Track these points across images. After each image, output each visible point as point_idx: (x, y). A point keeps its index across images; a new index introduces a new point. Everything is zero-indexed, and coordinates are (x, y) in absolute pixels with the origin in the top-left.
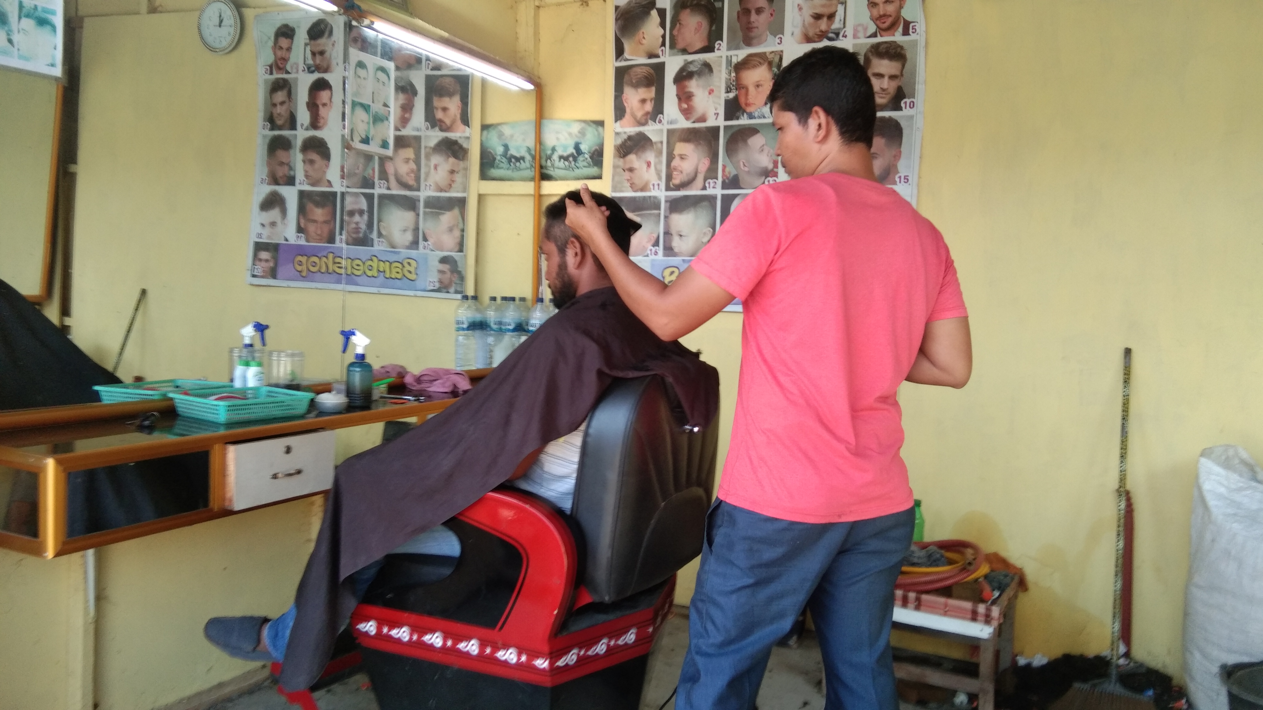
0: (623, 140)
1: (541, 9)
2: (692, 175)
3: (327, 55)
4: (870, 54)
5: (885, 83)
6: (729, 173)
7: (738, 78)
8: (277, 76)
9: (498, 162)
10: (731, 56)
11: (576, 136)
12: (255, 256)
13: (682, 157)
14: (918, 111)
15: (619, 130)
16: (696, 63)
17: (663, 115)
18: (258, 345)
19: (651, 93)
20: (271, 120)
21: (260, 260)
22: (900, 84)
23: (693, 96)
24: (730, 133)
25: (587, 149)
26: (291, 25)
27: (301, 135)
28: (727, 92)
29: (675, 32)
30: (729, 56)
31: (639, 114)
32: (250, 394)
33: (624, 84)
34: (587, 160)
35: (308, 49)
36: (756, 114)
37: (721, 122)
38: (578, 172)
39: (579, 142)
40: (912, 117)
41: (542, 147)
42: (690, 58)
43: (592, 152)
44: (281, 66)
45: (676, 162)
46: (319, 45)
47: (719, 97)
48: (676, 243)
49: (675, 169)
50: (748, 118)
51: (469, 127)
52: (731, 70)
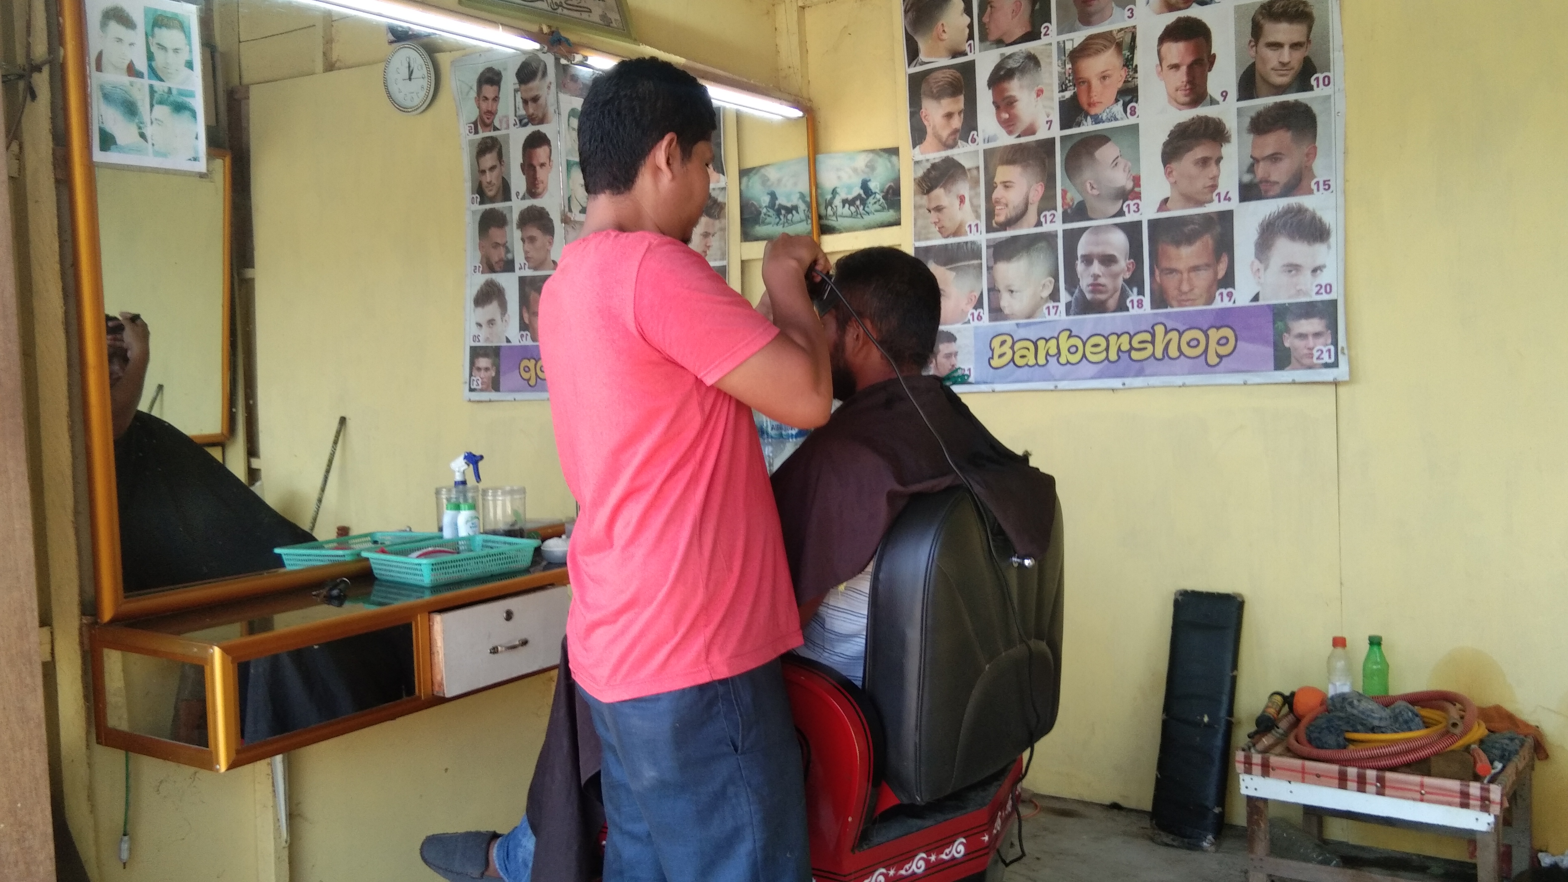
0: (925, 170)
1: (807, 10)
2: (1022, 207)
3: (541, 101)
4: (1260, 17)
5: (1286, 55)
6: (1072, 200)
7: (1075, 71)
8: (483, 134)
9: (764, 216)
10: (1064, 42)
11: (863, 172)
12: (472, 364)
13: (1006, 185)
14: (1337, 89)
15: (919, 157)
16: (1017, 57)
17: (977, 131)
18: (471, 480)
19: (959, 103)
20: (480, 192)
21: (479, 369)
22: (1306, 54)
23: (1016, 101)
24: (1069, 145)
25: (879, 188)
26: (496, 68)
27: (516, 206)
28: (1062, 91)
29: (986, 19)
30: (1061, 42)
31: (945, 134)
32: (462, 546)
33: (922, 96)
34: (881, 202)
35: (519, 95)
36: (1104, 116)
37: (1056, 132)
38: (868, 219)
39: (868, 179)
40: (1328, 98)
41: (819, 191)
42: (1008, 50)
43: (885, 190)
44: (488, 121)
45: (998, 193)
46: (531, 89)
47: (1052, 99)
48: (1006, 301)
49: (998, 202)
50: (1094, 123)
51: (724, 174)
52: (1065, 61)
